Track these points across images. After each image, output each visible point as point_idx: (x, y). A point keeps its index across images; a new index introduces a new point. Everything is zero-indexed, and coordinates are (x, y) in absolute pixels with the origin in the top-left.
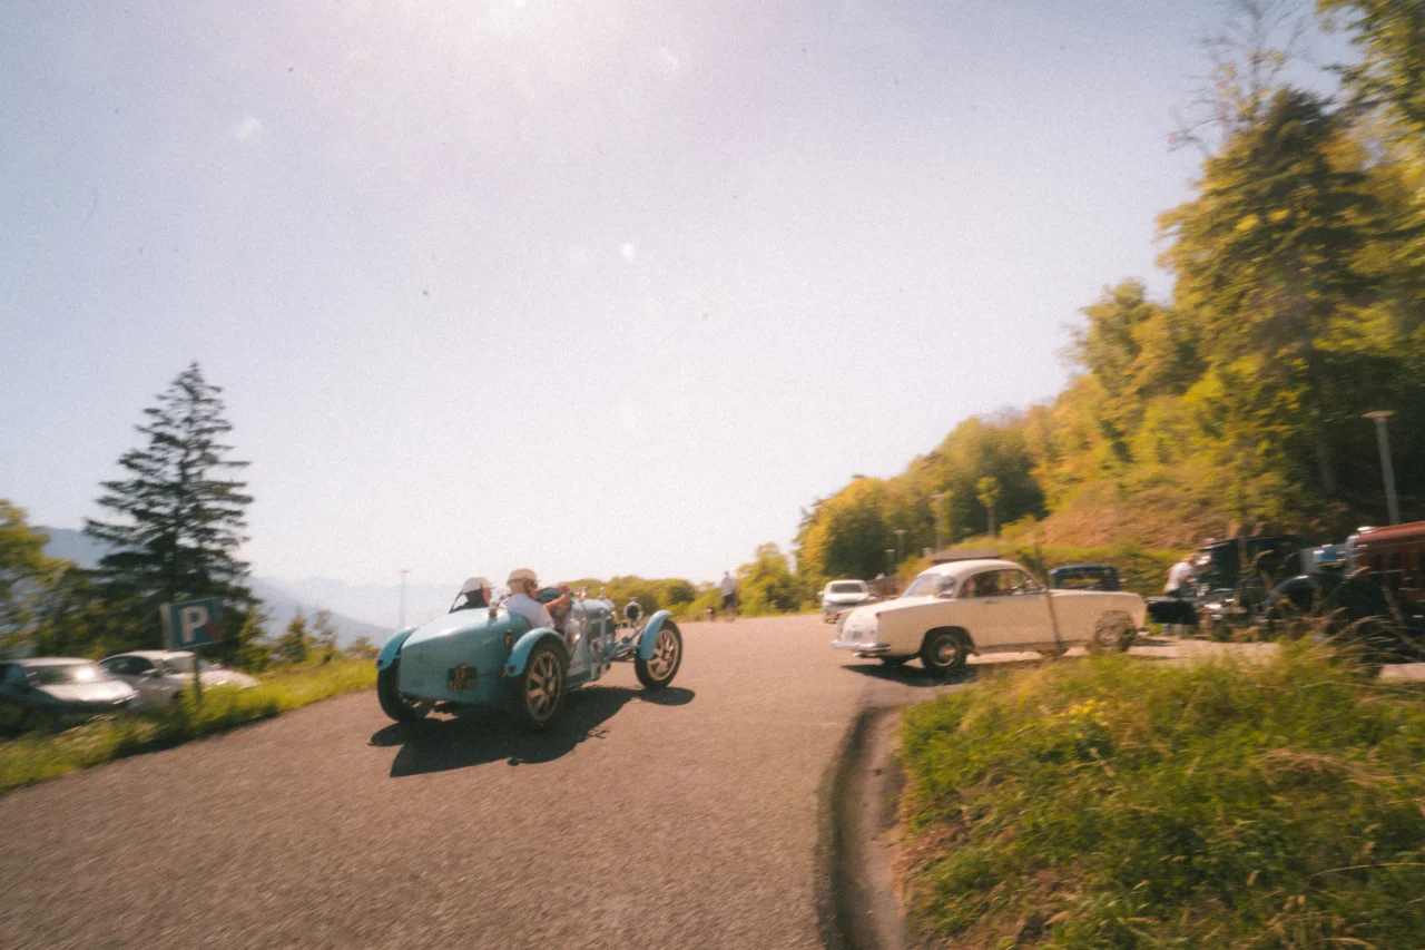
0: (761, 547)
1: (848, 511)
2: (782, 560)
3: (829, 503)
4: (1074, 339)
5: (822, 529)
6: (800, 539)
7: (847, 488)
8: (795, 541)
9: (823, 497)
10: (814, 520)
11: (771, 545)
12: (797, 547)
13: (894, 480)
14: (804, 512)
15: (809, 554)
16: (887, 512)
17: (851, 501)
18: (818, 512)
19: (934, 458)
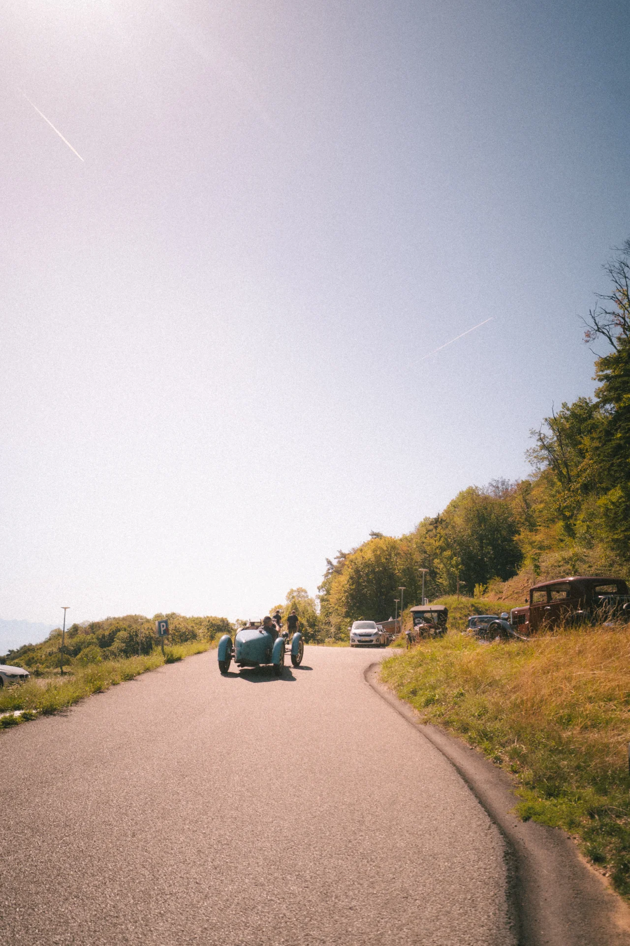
0: (292, 591)
1: (367, 565)
2: (311, 603)
3: (352, 557)
4: (540, 443)
5: (344, 579)
6: (326, 587)
7: (365, 545)
8: (319, 588)
9: (346, 551)
10: (338, 571)
11: (300, 590)
12: (322, 593)
13: (406, 539)
14: (329, 563)
15: (333, 599)
16: (399, 566)
17: (369, 555)
18: (342, 564)
19: (437, 522)
